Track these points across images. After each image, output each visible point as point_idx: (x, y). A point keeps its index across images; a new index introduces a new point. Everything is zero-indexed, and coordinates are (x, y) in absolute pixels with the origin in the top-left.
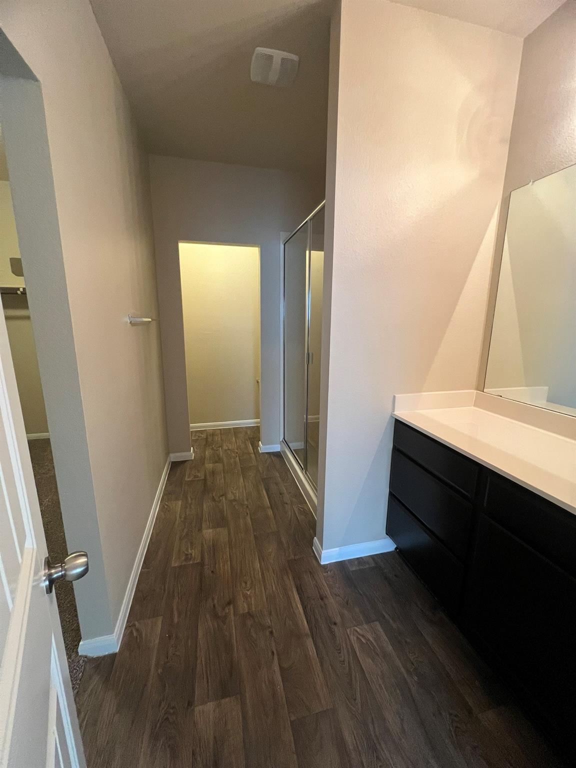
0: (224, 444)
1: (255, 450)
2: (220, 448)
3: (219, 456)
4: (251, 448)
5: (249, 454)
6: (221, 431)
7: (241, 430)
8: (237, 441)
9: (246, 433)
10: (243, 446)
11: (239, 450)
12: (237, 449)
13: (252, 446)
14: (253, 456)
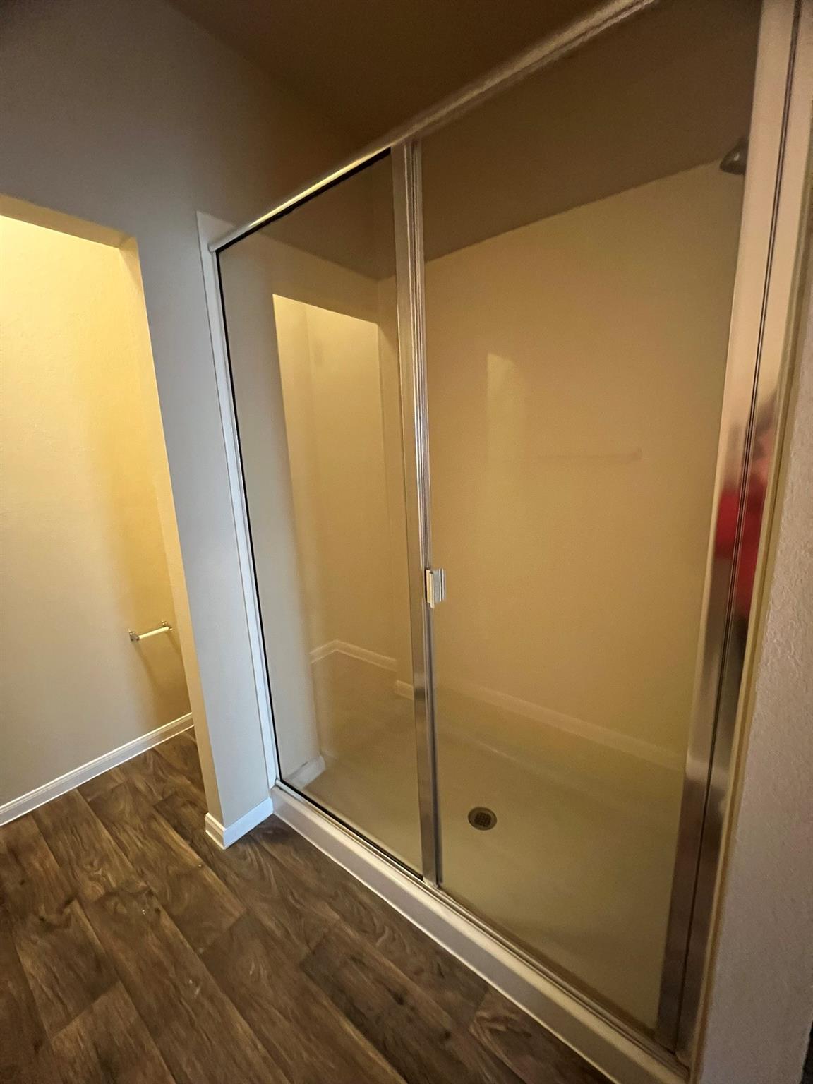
0: (81, 876)
1: (204, 849)
2: (75, 904)
3: (85, 948)
4: (184, 844)
5: (191, 874)
6: (39, 821)
7: (111, 786)
8: (123, 837)
9: (135, 791)
10: (152, 850)
11: (149, 875)
12: (142, 875)
13: (184, 836)
14: (210, 876)
